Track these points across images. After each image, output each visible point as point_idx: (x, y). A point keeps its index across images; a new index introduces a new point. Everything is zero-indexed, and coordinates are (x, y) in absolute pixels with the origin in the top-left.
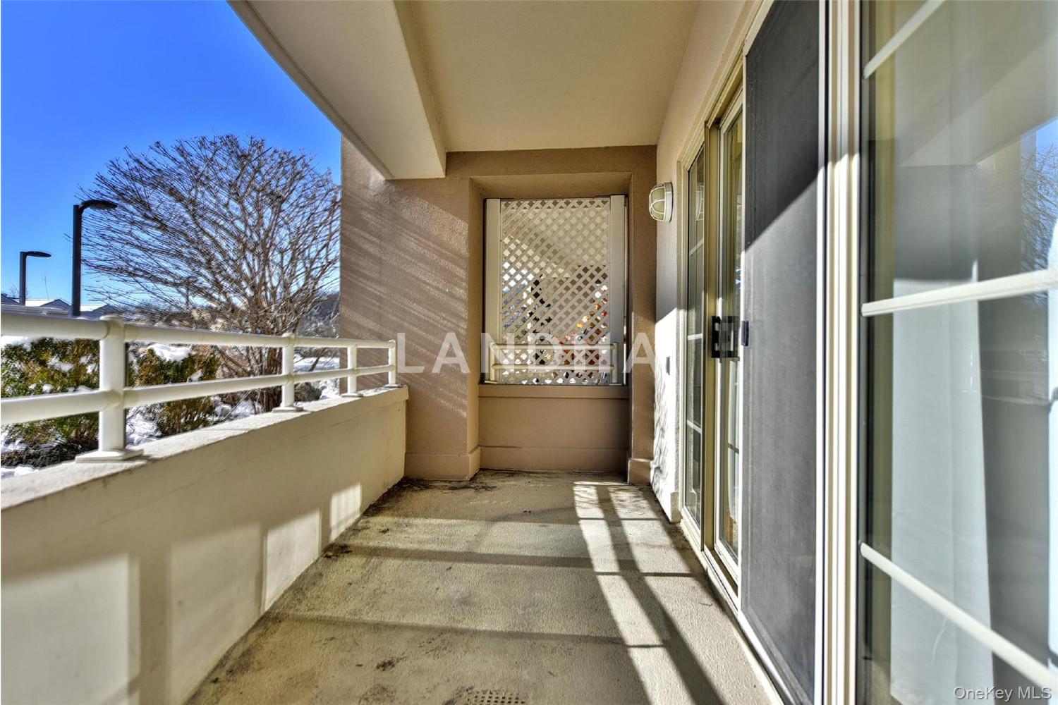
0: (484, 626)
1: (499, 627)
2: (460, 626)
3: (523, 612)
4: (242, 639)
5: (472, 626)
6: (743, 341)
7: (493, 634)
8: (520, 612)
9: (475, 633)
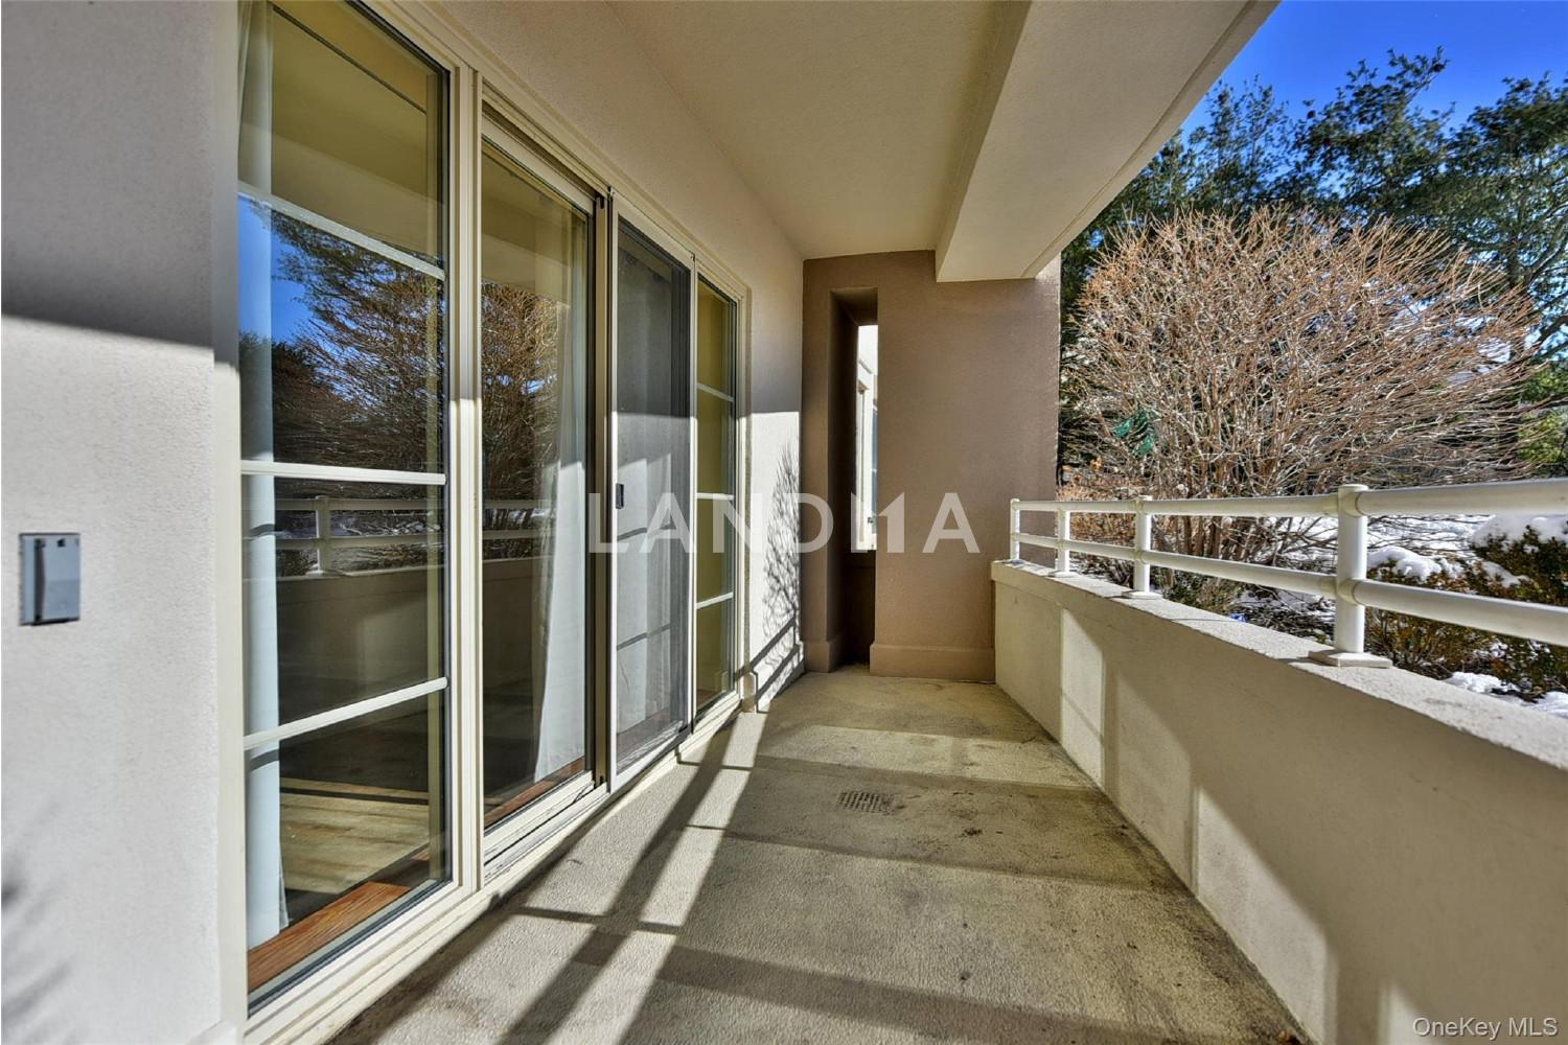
0: (879, 863)
1: (860, 862)
2: (910, 864)
3: (827, 877)
4: (1162, 857)
5: (894, 864)
6: (617, 502)
7: (868, 854)
8: (831, 877)
9: (889, 857)
